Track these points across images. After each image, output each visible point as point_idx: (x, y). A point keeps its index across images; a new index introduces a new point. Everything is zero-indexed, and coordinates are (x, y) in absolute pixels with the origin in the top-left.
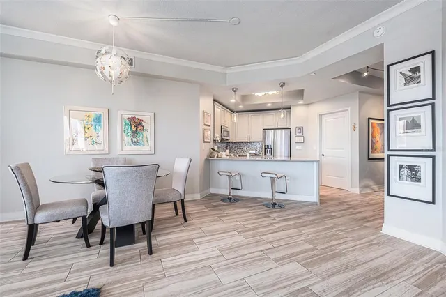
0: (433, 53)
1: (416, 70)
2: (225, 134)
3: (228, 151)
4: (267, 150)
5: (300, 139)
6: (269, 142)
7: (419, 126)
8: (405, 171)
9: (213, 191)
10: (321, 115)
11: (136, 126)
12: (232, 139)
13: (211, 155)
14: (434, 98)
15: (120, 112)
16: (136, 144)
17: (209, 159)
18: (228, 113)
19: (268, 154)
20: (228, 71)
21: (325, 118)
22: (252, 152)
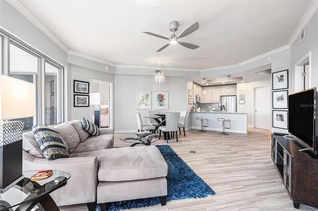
0: (288, 70)
1: (282, 76)
2: (198, 99)
3: (199, 108)
4: (222, 108)
5: (242, 102)
6: (224, 104)
7: (283, 99)
8: (279, 117)
9: (193, 128)
10: (254, 89)
11: (161, 98)
12: (202, 102)
13: (192, 110)
14: (288, 88)
15: (155, 92)
16: (161, 105)
17: (192, 112)
18: (200, 88)
19: (223, 110)
20: (201, 71)
21: (257, 90)
22: (213, 109)
